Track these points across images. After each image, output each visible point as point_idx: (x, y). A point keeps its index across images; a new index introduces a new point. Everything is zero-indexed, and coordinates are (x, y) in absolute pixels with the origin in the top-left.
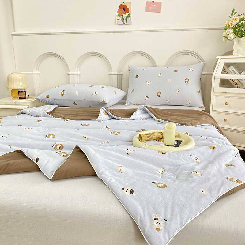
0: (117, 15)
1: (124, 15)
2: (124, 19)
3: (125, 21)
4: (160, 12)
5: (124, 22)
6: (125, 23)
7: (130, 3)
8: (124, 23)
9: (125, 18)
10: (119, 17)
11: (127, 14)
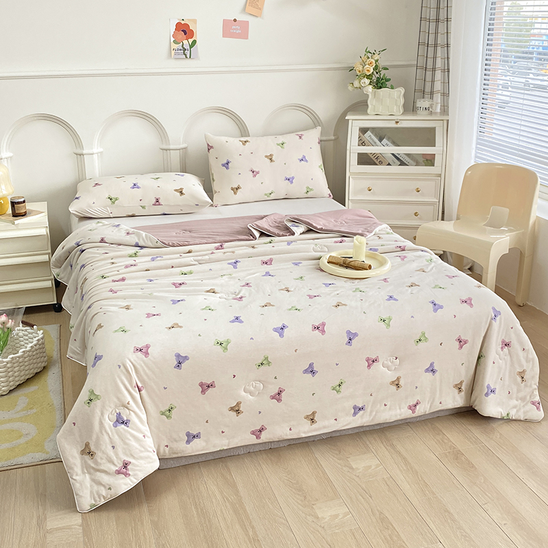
0: (172, 41)
1: (185, 42)
2: (185, 50)
3: (188, 53)
4: (247, 38)
5: (186, 55)
6: (188, 56)
7: (195, 21)
8: (186, 57)
9: (187, 47)
10: (176, 46)
11: (191, 41)
